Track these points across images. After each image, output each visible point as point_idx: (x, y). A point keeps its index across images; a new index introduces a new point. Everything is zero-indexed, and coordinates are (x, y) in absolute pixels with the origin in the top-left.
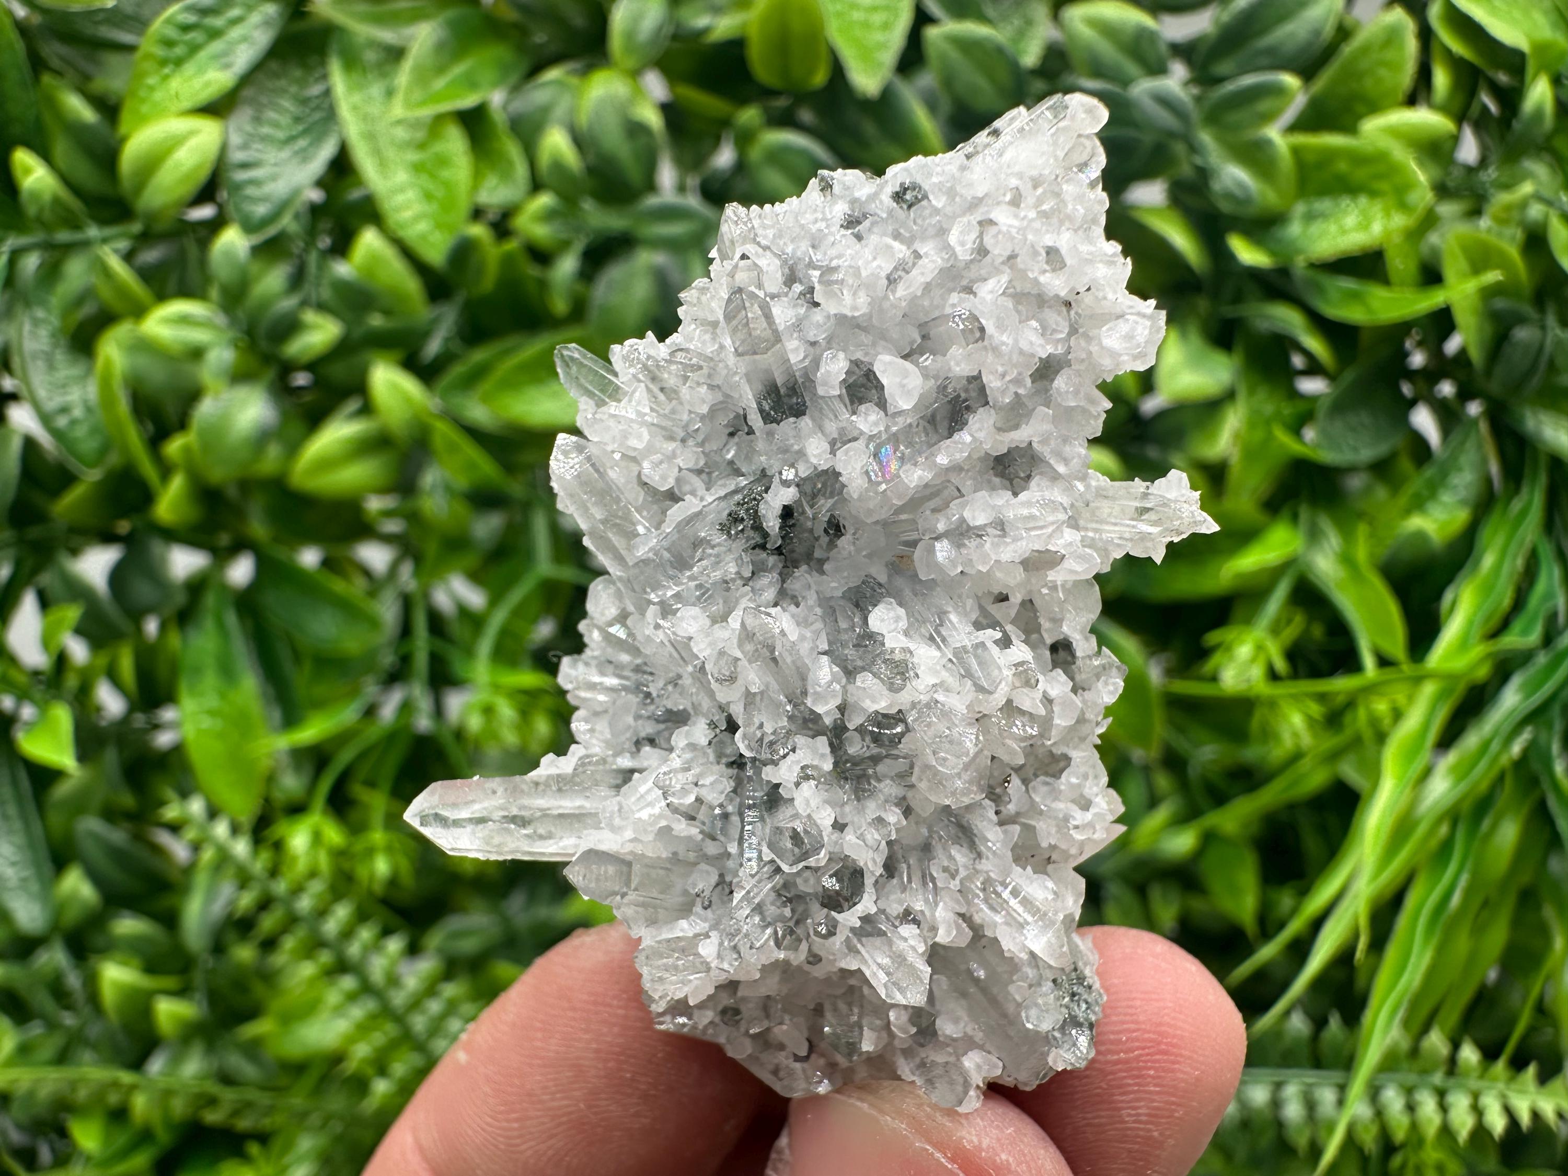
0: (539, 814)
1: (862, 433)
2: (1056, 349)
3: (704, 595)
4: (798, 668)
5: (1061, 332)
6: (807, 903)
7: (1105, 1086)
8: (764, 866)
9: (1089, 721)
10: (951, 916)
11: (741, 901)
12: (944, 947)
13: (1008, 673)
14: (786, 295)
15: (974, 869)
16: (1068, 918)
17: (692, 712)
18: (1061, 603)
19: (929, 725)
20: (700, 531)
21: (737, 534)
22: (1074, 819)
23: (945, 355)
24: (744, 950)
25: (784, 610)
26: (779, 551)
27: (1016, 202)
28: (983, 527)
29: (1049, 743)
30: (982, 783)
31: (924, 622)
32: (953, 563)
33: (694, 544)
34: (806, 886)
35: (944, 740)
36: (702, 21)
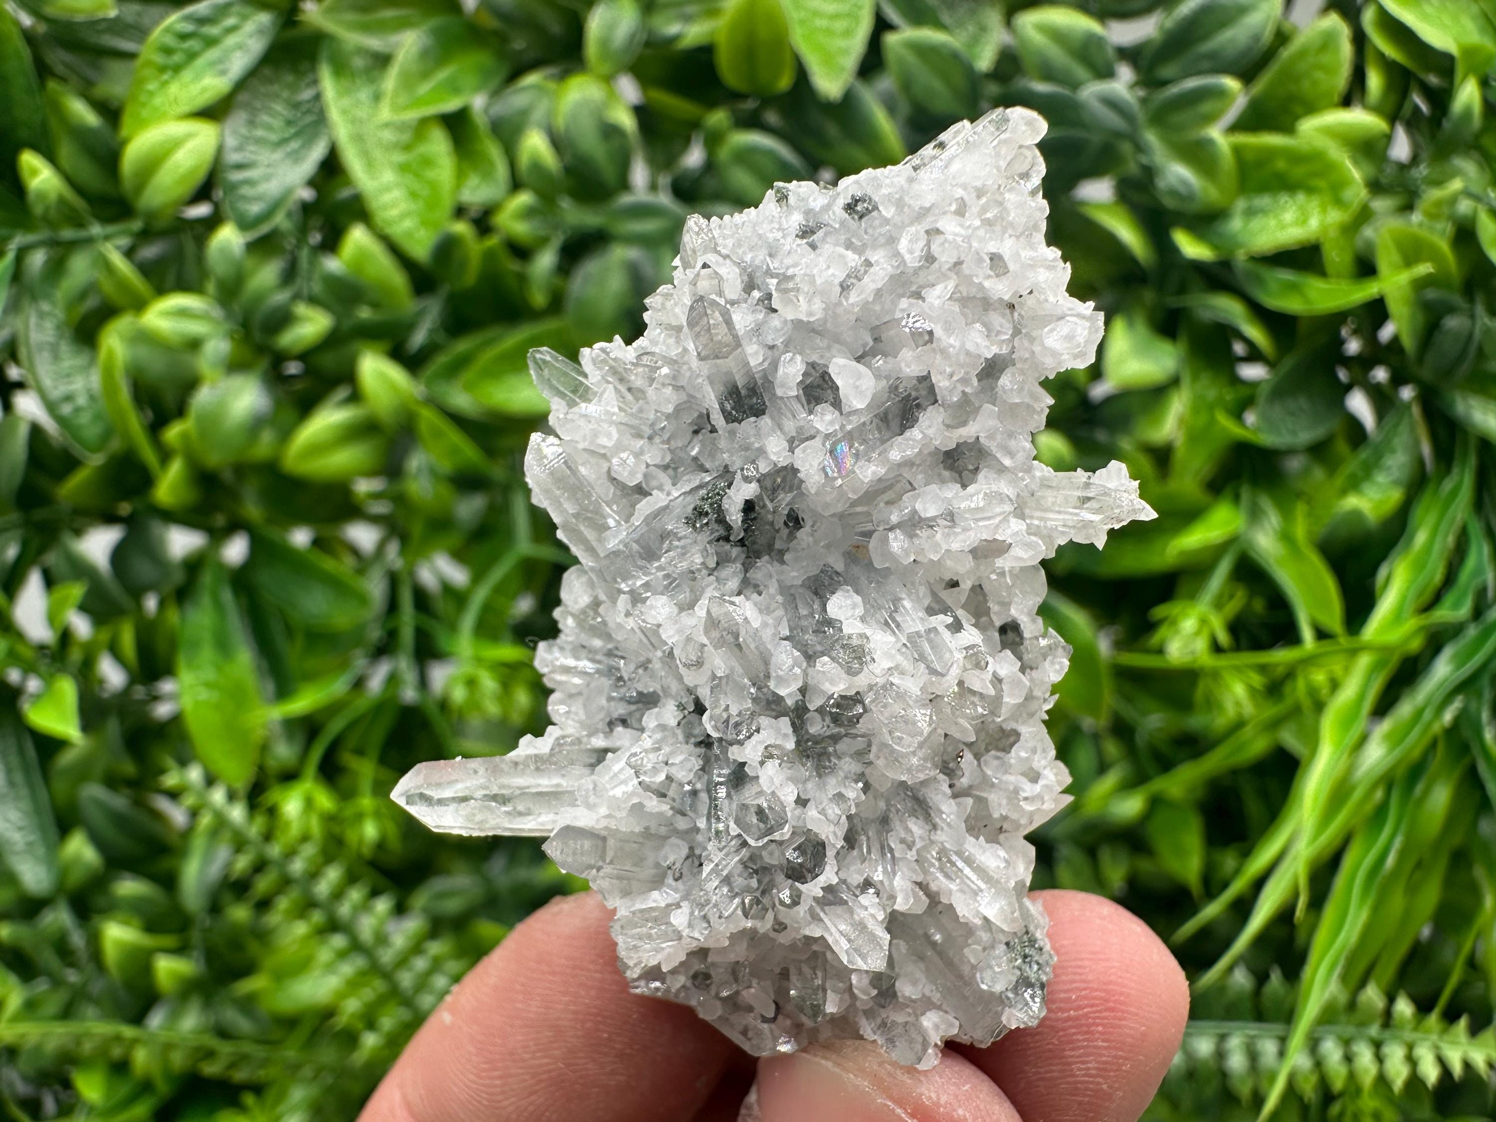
0: (518, 792)
1: (818, 431)
2: (1001, 350)
3: (671, 585)
4: (761, 653)
5: (1006, 334)
6: (771, 874)
7: (1056, 1042)
8: (731, 840)
9: (1037, 698)
10: (909, 885)
11: (709, 874)
12: (902, 914)
13: (959, 656)
14: (746, 301)
15: (930, 839)
16: (1020, 884)
17: (661, 693)
18: (1009, 588)
19: (885, 706)
20: (666, 524)
21: (702, 527)
22: (1024, 791)
23: (896, 357)
24: (714, 919)
25: (748, 599)
26: (742, 543)
27: (961, 212)
28: (934, 519)
29: (999, 720)
30: (936, 759)
31: (879, 609)
32: (906, 552)
33: (661, 536)
34: (771, 858)
35: (899, 719)
36: (673, 29)
